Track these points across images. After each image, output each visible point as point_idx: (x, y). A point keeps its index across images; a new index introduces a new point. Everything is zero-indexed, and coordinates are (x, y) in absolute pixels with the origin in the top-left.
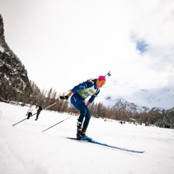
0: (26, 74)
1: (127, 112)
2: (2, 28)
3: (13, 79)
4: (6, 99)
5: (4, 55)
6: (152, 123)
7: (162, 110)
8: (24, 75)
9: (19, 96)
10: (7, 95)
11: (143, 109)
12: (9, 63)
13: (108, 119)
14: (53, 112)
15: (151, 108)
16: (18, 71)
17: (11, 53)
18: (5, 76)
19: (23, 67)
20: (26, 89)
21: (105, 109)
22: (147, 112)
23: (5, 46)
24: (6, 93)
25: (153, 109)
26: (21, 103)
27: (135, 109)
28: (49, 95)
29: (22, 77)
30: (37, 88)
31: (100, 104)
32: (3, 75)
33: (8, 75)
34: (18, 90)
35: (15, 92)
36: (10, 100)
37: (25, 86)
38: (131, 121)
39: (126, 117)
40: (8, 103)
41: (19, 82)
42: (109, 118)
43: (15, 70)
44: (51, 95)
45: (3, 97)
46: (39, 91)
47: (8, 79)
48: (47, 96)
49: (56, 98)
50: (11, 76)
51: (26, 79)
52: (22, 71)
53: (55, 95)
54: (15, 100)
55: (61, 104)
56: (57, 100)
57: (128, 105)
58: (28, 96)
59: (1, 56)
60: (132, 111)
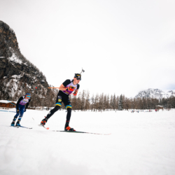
0: (45, 80)
2: (16, 42)
3: (34, 87)
4: (32, 106)
5: (23, 66)
8: (43, 81)
9: (43, 102)
12: (28, 72)
14: (77, 111)
16: (37, 78)
17: (28, 63)
18: (27, 85)
19: (41, 74)
20: (47, 94)
21: (128, 101)
23: (22, 57)
26: (45, 107)
27: (161, 95)
29: (42, 83)
31: (122, 97)
32: (25, 85)
33: (29, 84)
34: (41, 96)
35: (38, 98)
37: (46, 91)
40: (34, 109)
41: (41, 88)
42: (134, 108)
43: (34, 78)
47: (30, 87)
49: (77, 97)
50: (32, 84)
51: (46, 84)
52: (41, 78)
54: (40, 106)
55: (83, 102)
56: (79, 99)
57: (152, 92)
58: (51, 100)
59: (20, 67)
60: (158, 98)
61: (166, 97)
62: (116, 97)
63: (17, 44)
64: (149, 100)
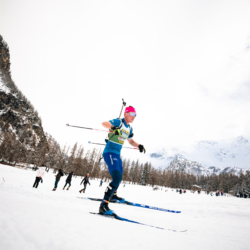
0: (40, 124)
1: (188, 176)
2: (8, 61)
3: (21, 131)
4: (11, 160)
5: (10, 97)
6: (226, 191)
7: (238, 170)
8: (37, 125)
9: (29, 156)
10: (12, 155)
11: (211, 171)
12: (16, 108)
13: (160, 187)
15: (222, 169)
16: (29, 119)
17: (20, 94)
18: (11, 128)
19: (36, 114)
20: (39, 145)
21: (154, 172)
22: (218, 174)
23: (11, 85)
24: (12, 151)
25: (226, 169)
26: (32, 166)
27: (199, 171)
28: (73, 153)
29: (35, 128)
30: (55, 143)
31: (147, 167)
32: (7, 126)
33: (14, 125)
34: (28, 147)
35: (24, 150)
36: (17, 162)
37: (38, 141)
38: (195, 189)
39: (187, 183)
40: (14, 165)
41: (31, 135)
43: (24, 118)
44: (76, 152)
45: (6, 158)
46: (58, 147)
47: (14, 131)
48: (69, 155)
49: (83, 157)
50: (18, 127)
51: (39, 130)
52: (35, 120)
53: (81, 153)
54: (24, 162)
55: (90, 166)
56: (85, 160)
57: (189, 165)
58: (43, 155)
59: (5, 98)
60: (195, 174)
61: (205, 175)
62: (140, 164)
63: (9, 64)
64: (183, 176)
